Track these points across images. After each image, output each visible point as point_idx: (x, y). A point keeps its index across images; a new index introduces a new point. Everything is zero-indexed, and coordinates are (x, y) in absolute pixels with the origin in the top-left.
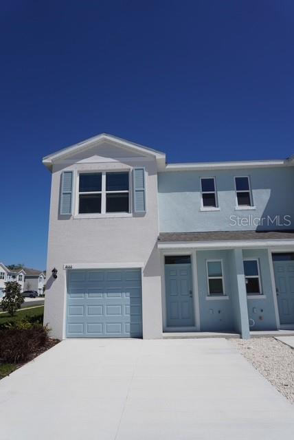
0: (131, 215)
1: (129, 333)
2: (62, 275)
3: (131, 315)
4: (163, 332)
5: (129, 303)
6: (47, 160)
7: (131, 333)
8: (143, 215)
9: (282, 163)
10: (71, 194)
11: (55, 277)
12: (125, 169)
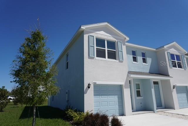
0: (118, 61)
1: (118, 114)
2: (92, 87)
3: (119, 106)
4: (133, 112)
5: (117, 100)
6: (83, 27)
7: (119, 114)
8: (122, 62)
9: (155, 50)
10: (94, 47)
11: (89, 87)
12: (114, 40)
